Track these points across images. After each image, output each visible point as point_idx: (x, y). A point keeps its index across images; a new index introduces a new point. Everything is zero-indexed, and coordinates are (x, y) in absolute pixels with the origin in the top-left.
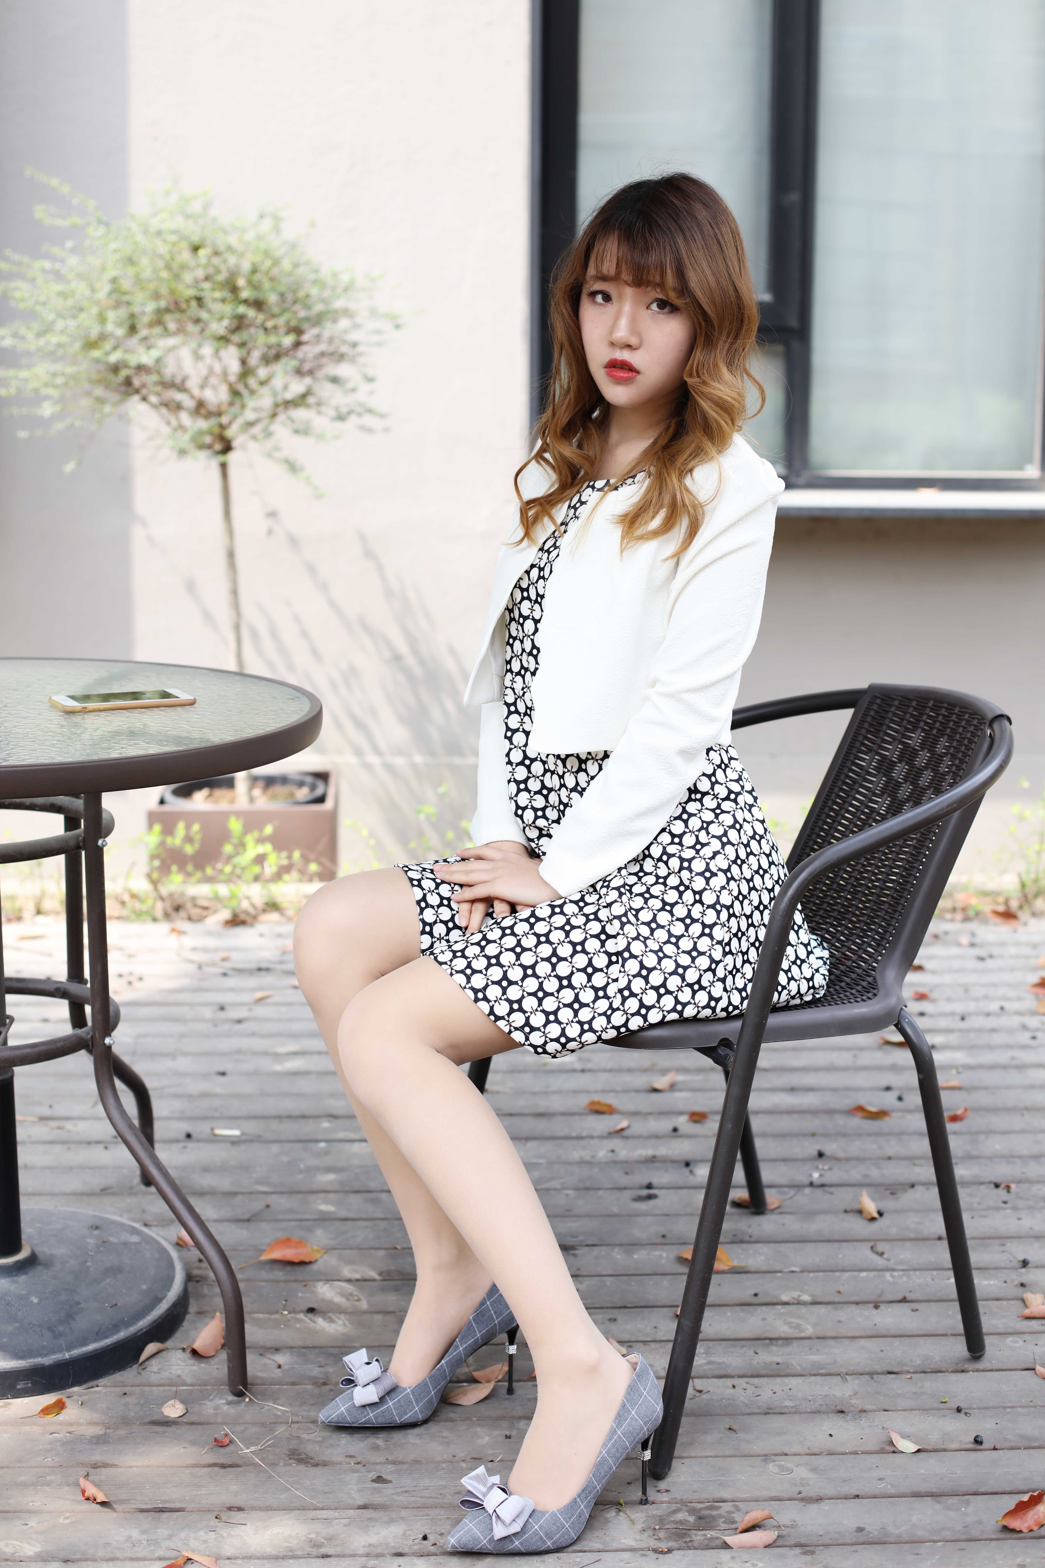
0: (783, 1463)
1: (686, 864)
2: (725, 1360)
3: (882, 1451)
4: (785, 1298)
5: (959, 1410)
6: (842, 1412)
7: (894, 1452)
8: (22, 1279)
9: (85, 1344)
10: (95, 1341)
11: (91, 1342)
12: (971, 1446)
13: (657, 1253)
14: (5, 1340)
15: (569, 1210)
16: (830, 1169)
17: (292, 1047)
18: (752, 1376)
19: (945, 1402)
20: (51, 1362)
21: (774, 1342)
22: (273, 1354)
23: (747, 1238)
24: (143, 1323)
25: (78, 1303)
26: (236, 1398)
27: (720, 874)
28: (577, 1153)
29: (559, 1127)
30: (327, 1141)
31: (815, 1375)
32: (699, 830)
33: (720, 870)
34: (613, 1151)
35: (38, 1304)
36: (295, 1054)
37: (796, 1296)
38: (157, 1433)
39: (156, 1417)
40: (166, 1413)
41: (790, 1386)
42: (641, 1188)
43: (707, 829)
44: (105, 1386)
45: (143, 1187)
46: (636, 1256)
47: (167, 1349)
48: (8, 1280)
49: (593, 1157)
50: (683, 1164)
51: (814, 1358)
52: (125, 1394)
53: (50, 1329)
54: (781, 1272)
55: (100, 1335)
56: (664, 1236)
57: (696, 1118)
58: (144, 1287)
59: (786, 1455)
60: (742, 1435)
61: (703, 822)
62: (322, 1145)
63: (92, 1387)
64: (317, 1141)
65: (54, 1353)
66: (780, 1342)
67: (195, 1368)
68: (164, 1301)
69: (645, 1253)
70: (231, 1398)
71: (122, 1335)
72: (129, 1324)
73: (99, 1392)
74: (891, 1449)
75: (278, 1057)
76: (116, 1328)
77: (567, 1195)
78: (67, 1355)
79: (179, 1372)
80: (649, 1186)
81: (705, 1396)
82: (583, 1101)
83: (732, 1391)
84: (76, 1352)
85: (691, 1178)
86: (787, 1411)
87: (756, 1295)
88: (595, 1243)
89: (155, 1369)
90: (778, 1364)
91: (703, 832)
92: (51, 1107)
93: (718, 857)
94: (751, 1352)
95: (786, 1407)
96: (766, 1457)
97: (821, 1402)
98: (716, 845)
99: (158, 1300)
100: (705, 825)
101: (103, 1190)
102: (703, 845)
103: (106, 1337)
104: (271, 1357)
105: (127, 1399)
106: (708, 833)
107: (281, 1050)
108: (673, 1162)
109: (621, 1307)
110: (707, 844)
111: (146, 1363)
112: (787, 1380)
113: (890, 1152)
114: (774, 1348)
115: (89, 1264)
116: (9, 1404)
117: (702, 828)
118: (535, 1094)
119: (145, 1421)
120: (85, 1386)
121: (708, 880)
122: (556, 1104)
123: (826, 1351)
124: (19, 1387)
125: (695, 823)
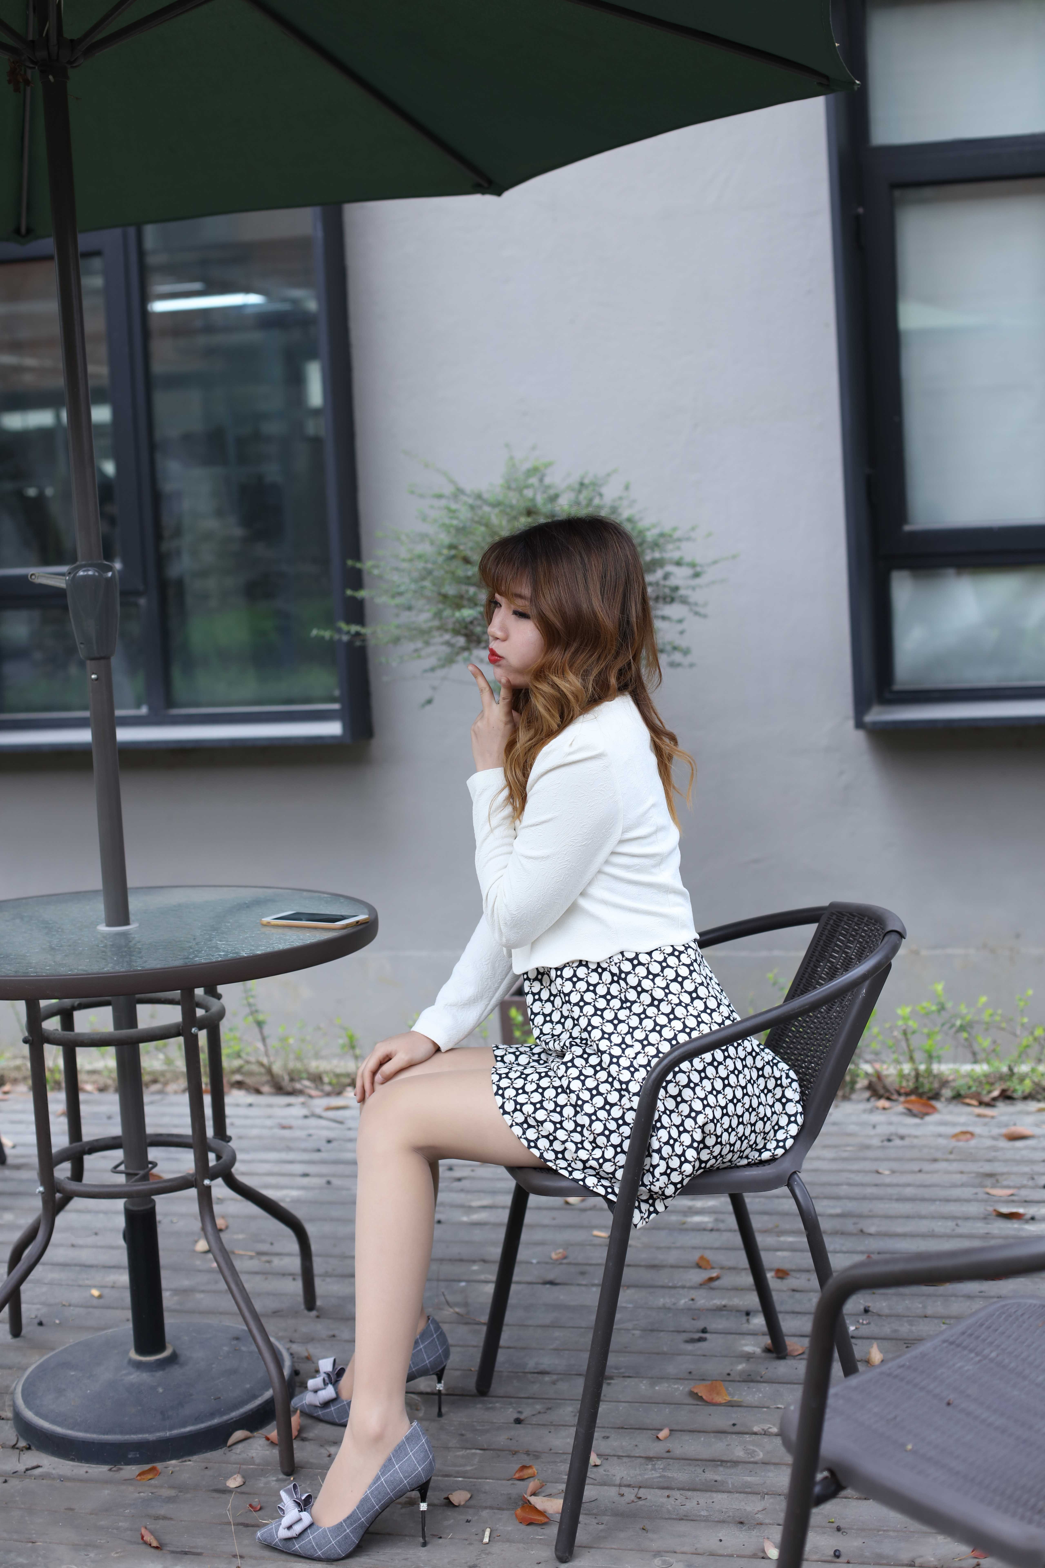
0: (667, 1558)
1: (615, 1060)
2: (676, 1475)
3: (754, 1556)
4: (756, 1429)
5: (839, 1529)
6: (741, 1523)
7: (763, 1558)
8: (159, 1374)
9: (184, 1426)
10: (193, 1424)
11: (189, 1425)
12: (830, 1558)
13: (676, 1386)
14: (127, 1419)
15: (626, 1348)
16: (869, 1324)
17: (486, 1202)
18: (689, 1490)
19: (832, 1522)
20: (154, 1438)
21: (724, 1464)
22: (330, 1446)
23: (759, 1378)
24: (235, 1414)
25: (191, 1395)
26: (285, 1477)
27: (641, 1069)
28: (663, 1300)
29: (663, 1277)
30: (468, 1281)
31: (741, 1493)
32: (626, 1034)
33: (640, 1066)
34: (693, 1300)
35: (161, 1393)
36: (484, 1207)
37: (766, 1428)
38: (213, 1498)
39: (220, 1487)
40: (227, 1484)
41: (714, 1500)
42: (698, 1332)
43: (632, 1034)
44: (195, 1461)
45: (306, 1312)
46: (657, 1388)
47: (254, 1437)
48: (148, 1374)
49: (674, 1304)
50: (744, 1314)
51: (749, 1479)
52: (207, 1468)
53: (162, 1413)
54: (768, 1408)
55: (198, 1419)
56: (690, 1373)
57: (780, 1275)
58: (248, 1386)
59: (675, 1552)
60: (650, 1535)
61: (630, 1027)
62: (463, 1284)
63: (185, 1461)
64: (460, 1281)
65: (158, 1430)
66: (729, 1464)
67: (268, 1452)
68: (260, 1398)
69: (666, 1385)
70: (282, 1476)
71: (216, 1421)
72: (224, 1414)
73: (189, 1465)
74: (762, 1555)
75: (469, 1209)
76: (212, 1415)
77: (633, 1335)
78: (168, 1434)
79: (254, 1455)
80: (704, 1331)
81: (641, 1503)
82: (695, 1256)
83: (665, 1500)
84: (175, 1432)
85: (746, 1325)
86: (698, 1518)
87: (734, 1425)
88: (631, 1375)
89: (238, 1451)
90: (716, 1481)
91: (629, 1036)
92: (272, 1244)
93: (640, 1056)
94: (700, 1471)
95: (700, 1516)
96: (658, 1554)
97: (731, 1514)
98: (638, 1047)
99: (255, 1397)
100: (631, 1030)
101: (274, 1312)
102: (628, 1046)
103: (202, 1422)
104: (328, 1448)
105: (207, 1472)
106: (633, 1037)
107: (475, 1204)
108: (738, 1311)
109: (619, 1428)
110: (632, 1046)
111: (234, 1447)
112: (714, 1495)
113: (929, 1311)
114: (721, 1469)
115: (214, 1366)
116: (121, 1469)
117: (628, 1033)
118: (658, 1248)
119: (211, 1488)
120: (180, 1460)
121: (632, 1074)
122: (672, 1257)
123: (763, 1474)
124: (130, 1456)
125: (623, 1028)
